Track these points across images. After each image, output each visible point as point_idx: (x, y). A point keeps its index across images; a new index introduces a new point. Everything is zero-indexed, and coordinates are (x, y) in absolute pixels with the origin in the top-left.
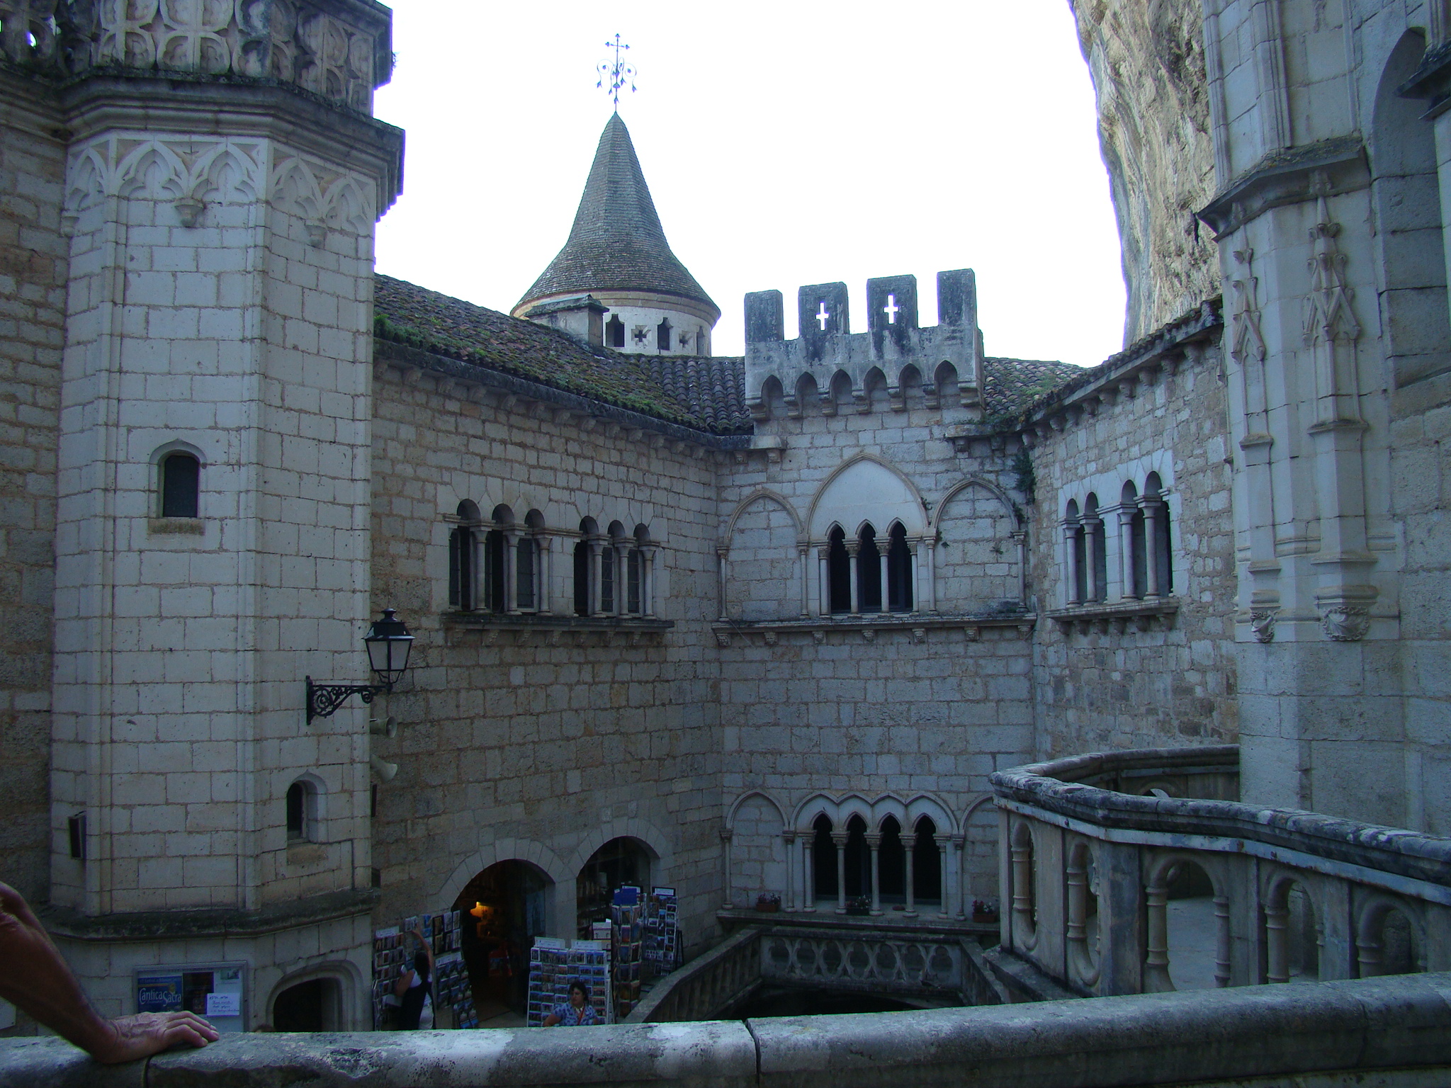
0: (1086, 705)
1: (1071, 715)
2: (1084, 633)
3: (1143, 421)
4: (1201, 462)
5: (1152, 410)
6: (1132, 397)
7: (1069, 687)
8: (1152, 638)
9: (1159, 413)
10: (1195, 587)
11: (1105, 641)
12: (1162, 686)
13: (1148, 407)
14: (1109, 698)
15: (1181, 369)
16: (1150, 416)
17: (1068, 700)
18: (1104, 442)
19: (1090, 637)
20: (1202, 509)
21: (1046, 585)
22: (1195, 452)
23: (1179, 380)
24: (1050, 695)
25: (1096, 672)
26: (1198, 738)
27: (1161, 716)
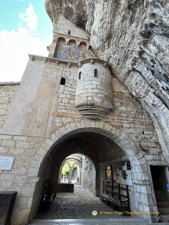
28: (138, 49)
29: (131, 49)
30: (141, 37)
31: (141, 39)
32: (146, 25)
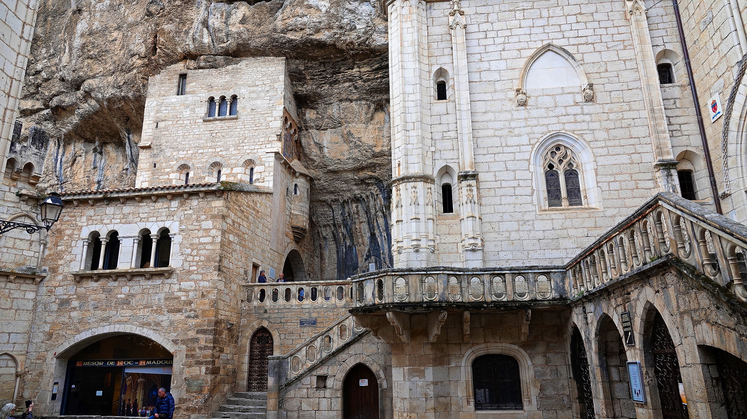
0: (91, 308)
1: (74, 314)
2: (96, 281)
3: (160, 210)
4: (197, 227)
5: (168, 208)
6: (155, 202)
7: (75, 303)
8: (153, 282)
9: (173, 209)
10: (186, 264)
11: (111, 284)
12: (157, 298)
13: (165, 206)
14: (113, 304)
15: (190, 198)
16: (167, 209)
17: (75, 308)
18: (129, 214)
19: (99, 283)
20: (196, 241)
21: (61, 262)
22: (194, 224)
23: (189, 201)
24: (55, 307)
25: (103, 296)
26: (181, 313)
27: (155, 308)
28: (346, 198)
29: (341, 193)
30: (353, 196)
31: (353, 197)
32: (361, 196)
